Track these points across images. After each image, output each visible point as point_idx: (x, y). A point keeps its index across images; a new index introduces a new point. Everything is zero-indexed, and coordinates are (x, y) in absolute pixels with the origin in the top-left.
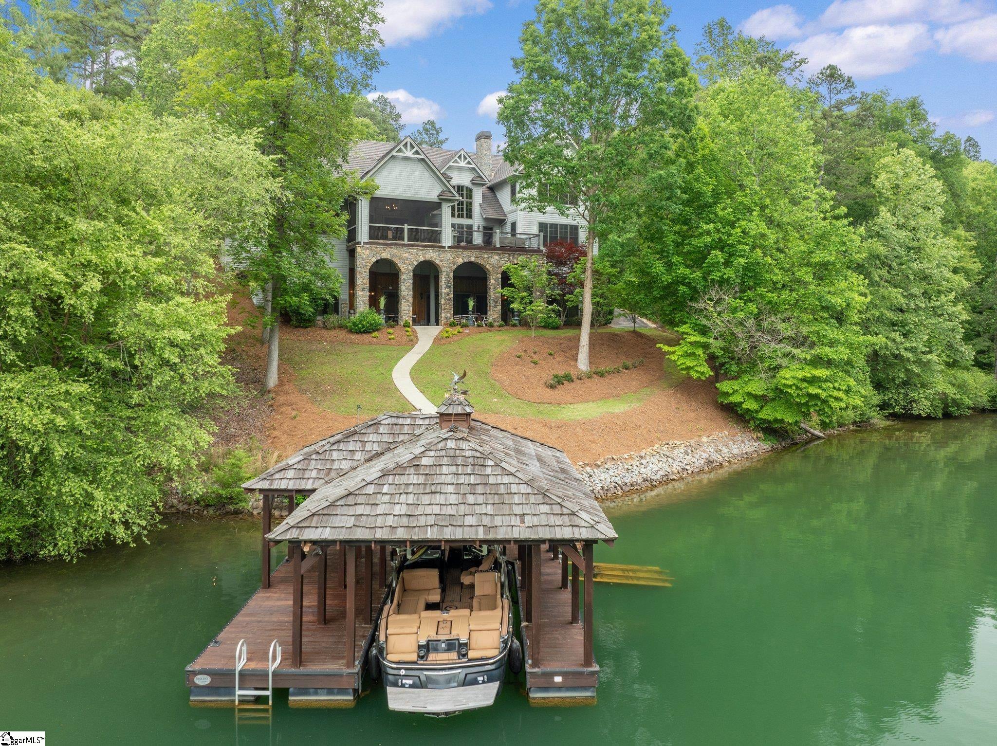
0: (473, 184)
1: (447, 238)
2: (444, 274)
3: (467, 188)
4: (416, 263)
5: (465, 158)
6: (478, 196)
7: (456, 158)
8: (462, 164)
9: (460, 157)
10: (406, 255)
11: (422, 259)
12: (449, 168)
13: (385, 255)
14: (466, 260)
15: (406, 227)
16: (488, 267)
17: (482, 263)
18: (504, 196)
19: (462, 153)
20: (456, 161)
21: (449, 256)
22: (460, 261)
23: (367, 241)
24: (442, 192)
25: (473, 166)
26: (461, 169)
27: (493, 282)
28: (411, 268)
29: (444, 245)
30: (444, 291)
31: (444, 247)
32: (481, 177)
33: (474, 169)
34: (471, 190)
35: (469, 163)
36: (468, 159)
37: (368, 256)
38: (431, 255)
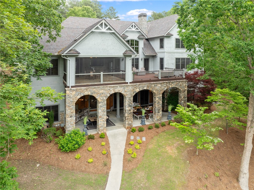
0: (139, 39)
1: (129, 78)
2: (127, 99)
3: (136, 41)
4: (109, 95)
5: (135, 27)
6: (141, 44)
7: (130, 27)
8: (134, 29)
9: (132, 26)
10: (102, 91)
11: (112, 92)
12: (127, 31)
13: (87, 93)
14: (141, 89)
15: (102, 73)
16: (154, 91)
17: (151, 89)
18: (156, 45)
19: (134, 24)
20: (130, 28)
21: (130, 88)
22: (138, 90)
23: (73, 85)
24: (126, 51)
25: (139, 30)
26: (133, 32)
27: (157, 99)
28: (105, 99)
29: (127, 82)
30: (127, 109)
32: (143, 35)
33: (139, 32)
34: (138, 42)
35: (137, 29)
36: (137, 27)
37: (75, 95)
38: (119, 89)
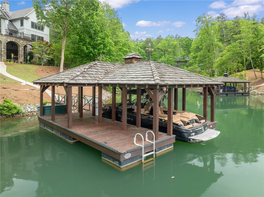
1: (4, 31)
2: (3, 43)
16: (19, 44)
17: (17, 42)
21: (4, 38)
22: (9, 40)
25: (5, 11)
27: (21, 49)
30: (3, 49)
31: (3, 34)
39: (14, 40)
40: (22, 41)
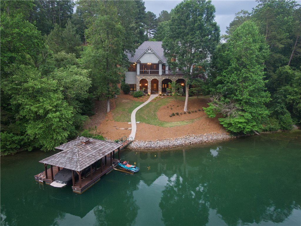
2: (159, 82)
10: (149, 78)
11: (153, 78)
13: (144, 78)
14: (165, 78)
15: (149, 70)
17: (170, 79)
23: (139, 74)
24: (159, 61)
28: (150, 81)
30: (159, 86)
31: (159, 75)
37: (139, 78)
38: (156, 77)
39: (167, 78)
40: (174, 77)
